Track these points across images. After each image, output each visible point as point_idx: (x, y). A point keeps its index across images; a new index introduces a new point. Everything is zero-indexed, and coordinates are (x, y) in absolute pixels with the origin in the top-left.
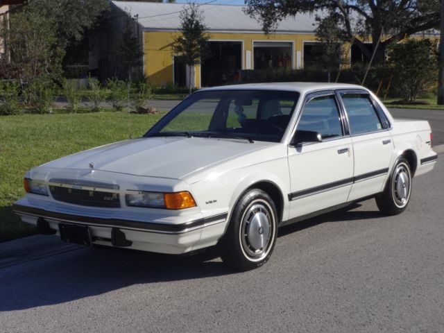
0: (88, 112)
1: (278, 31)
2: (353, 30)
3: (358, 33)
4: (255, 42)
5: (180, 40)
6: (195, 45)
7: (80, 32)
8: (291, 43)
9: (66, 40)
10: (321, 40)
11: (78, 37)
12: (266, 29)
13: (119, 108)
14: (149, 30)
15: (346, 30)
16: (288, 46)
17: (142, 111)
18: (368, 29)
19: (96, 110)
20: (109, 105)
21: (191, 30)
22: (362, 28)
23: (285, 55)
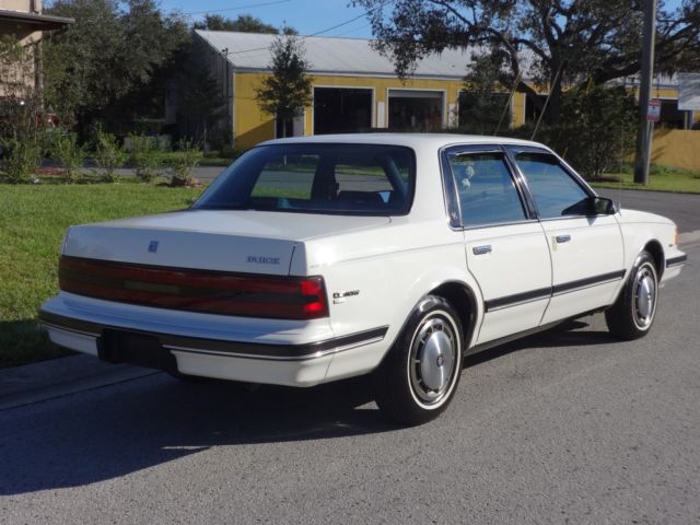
0: (98, 182)
1: (417, 75)
2: (524, 76)
3: (532, 80)
4: (390, 91)
5: (270, 82)
6: (291, 91)
7: (148, 72)
8: (442, 93)
9: (128, 83)
10: (472, 86)
11: (145, 78)
12: (400, 72)
13: (146, 178)
14: (242, 70)
15: (513, 74)
16: (437, 96)
17: (177, 183)
18: (546, 74)
19: (108, 180)
20: (130, 173)
21: (287, 69)
22: (539, 73)
23: (433, 110)
